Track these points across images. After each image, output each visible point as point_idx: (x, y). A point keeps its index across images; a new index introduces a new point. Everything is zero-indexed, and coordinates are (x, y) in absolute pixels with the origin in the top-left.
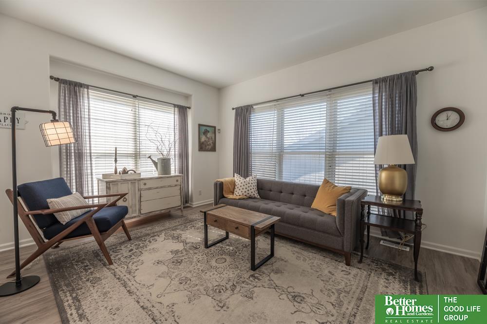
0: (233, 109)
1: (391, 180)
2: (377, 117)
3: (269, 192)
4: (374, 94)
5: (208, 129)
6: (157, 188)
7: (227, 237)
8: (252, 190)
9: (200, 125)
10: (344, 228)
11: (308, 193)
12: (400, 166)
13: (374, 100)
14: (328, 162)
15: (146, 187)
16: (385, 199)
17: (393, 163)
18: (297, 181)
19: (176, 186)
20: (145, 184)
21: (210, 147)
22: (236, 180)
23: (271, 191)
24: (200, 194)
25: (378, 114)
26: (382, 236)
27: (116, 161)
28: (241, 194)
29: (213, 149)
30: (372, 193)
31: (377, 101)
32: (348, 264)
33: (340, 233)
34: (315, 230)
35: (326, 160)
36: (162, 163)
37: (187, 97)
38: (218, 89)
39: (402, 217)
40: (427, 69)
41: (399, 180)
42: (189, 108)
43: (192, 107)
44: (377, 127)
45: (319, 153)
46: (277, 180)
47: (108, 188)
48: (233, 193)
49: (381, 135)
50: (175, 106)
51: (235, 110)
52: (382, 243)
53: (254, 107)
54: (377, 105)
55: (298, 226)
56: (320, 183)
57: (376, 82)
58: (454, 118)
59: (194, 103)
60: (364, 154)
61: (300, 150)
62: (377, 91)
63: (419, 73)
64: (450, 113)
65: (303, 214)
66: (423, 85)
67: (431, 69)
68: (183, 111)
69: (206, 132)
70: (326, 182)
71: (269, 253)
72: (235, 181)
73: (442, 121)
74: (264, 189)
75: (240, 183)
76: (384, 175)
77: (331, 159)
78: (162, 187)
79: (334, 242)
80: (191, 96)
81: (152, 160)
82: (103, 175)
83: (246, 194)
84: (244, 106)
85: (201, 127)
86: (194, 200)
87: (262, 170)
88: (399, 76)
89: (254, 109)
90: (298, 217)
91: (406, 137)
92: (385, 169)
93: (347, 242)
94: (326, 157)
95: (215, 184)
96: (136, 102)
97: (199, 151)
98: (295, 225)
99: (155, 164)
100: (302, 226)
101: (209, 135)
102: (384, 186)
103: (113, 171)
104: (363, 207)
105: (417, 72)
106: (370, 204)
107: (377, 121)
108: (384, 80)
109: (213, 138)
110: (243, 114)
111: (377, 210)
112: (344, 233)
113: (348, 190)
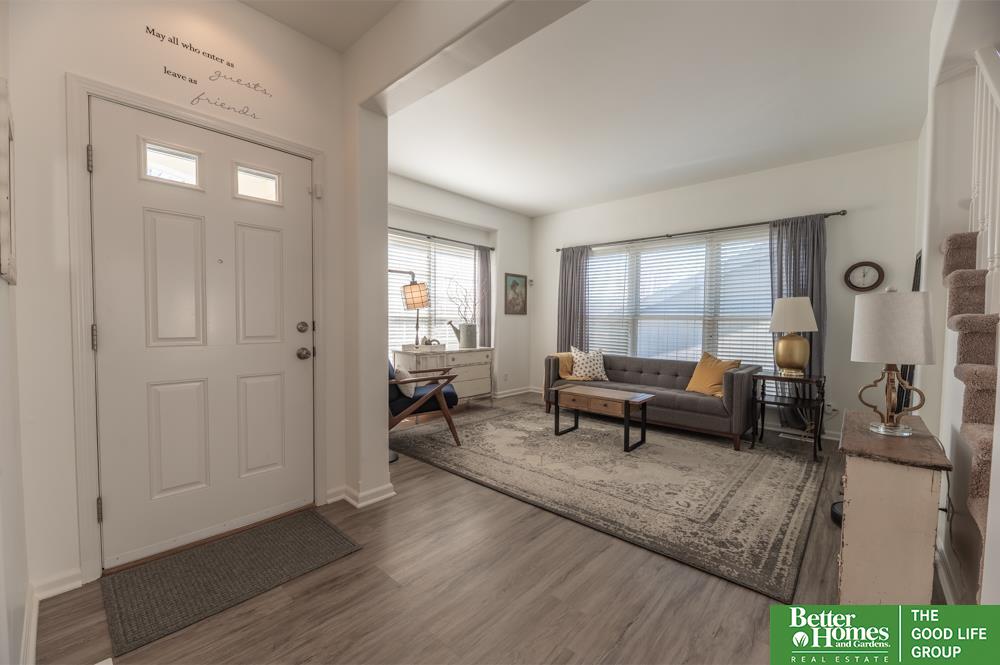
0: (558, 250)
1: (789, 350)
2: (776, 271)
3: (622, 372)
4: (771, 239)
5: (518, 280)
6: (466, 365)
7: (576, 427)
8: (599, 370)
9: (507, 275)
10: (732, 407)
11: (681, 372)
12: (799, 334)
13: (771, 249)
14: (706, 330)
15: (456, 363)
16: (784, 373)
17: (793, 331)
18: (662, 357)
19: (486, 363)
20: (453, 360)
21: (519, 308)
22: (573, 354)
23: (625, 370)
24: (506, 380)
25: (776, 267)
26: (782, 426)
27: (417, 327)
28: (583, 374)
29: (523, 311)
30: (769, 368)
31: (775, 250)
32: (737, 449)
33: (727, 413)
34: (695, 412)
35: (704, 328)
36: (467, 331)
37: (489, 233)
38: (531, 220)
39: (807, 397)
40: (838, 213)
41: (800, 351)
42: (493, 249)
43: (498, 249)
44: (776, 284)
45: (696, 318)
46: (629, 356)
47: (418, 362)
48: (571, 374)
49: (780, 296)
50: (477, 247)
51: (560, 252)
52: (781, 435)
53: (593, 249)
54: (775, 254)
55: (674, 408)
56: (699, 360)
57: (774, 224)
58: (872, 275)
59: (500, 242)
60: (758, 320)
61: (661, 313)
62: (776, 236)
63: (831, 217)
64: (867, 268)
65: (680, 395)
66: (834, 233)
67: (844, 213)
68: (485, 253)
69: (515, 285)
70: (706, 356)
71: (640, 440)
72: (573, 358)
73: (857, 277)
74: (615, 370)
75: (581, 359)
76: (781, 345)
77: (712, 325)
78: (470, 365)
79: (720, 425)
80: (495, 231)
81: (454, 328)
82: (403, 346)
83: (591, 374)
84: (577, 247)
85: (509, 277)
86: (498, 387)
87: (603, 340)
88: (804, 220)
89: (593, 252)
90: (673, 398)
91: (808, 299)
92: (784, 338)
93: (736, 423)
94: (704, 324)
95: (546, 360)
96: (432, 244)
97: (506, 313)
98: (668, 407)
99: (457, 332)
100: (679, 408)
101: (518, 289)
102: (781, 359)
103: (413, 342)
104: (755, 382)
105: (827, 216)
106: (764, 378)
107: (776, 276)
108: (784, 223)
109: (523, 292)
110: (574, 260)
111: (774, 385)
112: (732, 411)
113: (737, 364)
